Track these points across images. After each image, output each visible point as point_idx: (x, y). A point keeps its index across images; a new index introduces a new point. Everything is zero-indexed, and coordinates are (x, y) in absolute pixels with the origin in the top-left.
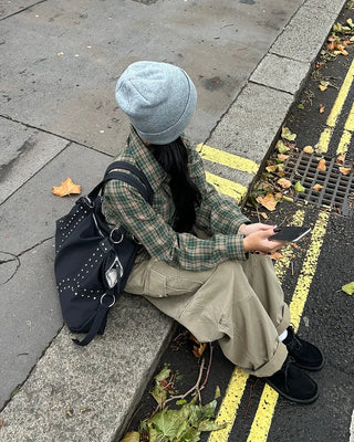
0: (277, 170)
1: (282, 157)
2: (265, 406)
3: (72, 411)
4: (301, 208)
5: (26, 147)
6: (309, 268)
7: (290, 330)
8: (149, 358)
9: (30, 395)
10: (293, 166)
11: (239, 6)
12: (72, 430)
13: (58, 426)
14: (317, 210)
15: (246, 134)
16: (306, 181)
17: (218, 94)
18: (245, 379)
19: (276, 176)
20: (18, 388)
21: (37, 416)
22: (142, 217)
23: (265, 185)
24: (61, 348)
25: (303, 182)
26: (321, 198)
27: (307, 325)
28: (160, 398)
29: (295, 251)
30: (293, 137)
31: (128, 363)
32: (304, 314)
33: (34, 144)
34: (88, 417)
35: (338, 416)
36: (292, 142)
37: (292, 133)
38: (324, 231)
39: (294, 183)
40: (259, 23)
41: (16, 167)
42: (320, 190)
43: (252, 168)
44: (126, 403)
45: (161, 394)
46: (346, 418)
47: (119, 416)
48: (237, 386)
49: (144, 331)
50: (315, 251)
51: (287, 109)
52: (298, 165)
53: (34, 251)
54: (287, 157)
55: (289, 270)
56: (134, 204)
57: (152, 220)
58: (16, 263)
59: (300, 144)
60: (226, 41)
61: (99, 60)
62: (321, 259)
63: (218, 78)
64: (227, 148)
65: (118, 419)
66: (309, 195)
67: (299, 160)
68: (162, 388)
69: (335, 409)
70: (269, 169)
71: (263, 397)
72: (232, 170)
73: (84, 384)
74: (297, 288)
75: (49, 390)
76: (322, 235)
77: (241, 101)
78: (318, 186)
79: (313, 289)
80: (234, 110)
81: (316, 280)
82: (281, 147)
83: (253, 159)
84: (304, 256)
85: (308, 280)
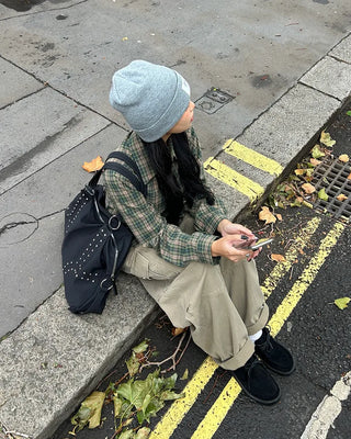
0: (305, 175)
1: (314, 162)
2: (226, 397)
3: (46, 364)
4: (318, 216)
5: (71, 123)
6: (308, 275)
7: (265, 331)
8: (126, 332)
9: (16, 343)
10: (323, 173)
11: (311, 5)
12: (42, 380)
13: (32, 374)
14: (334, 220)
15: (279, 136)
16: (332, 189)
17: (264, 92)
18: (215, 368)
19: (302, 179)
20: (8, 334)
21: (16, 362)
22: (132, 205)
23: (288, 188)
24: (52, 308)
25: (328, 189)
26: (342, 209)
27: (289, 330)
28: (133, 368)
29: (300, 256)
30: (331, 143)
31: (106, 332)
32: (289, 319)
33: (80, 120)
34: (58, 372)
35: (293, 423)
36: (329, 148)
37: (333, 139)
38: (335, 242)
39: (319, 190)
40: (327, 24)
41: (58, 140)
42: (344, 200)
43: (276, 169)
44: (95, 367)
45: (134, 366)
46: (300, 427)
47: (86, 377)
48: (205, 373)
49: (128, 307)
50: (319, 260)
51: (330, 114)
52: (328, 171)
53: (53, 218)
54: (320, 162)
55: (288, 274)
56: (125, 193)
57: (142, 209)
58: (35, 225)
59: (337, 151)
60: (286, 39)
61: (158, 48)
62: (323, 269)
63: (267, 76)
64: (257, 146)
65: (84, 380)
66: (331, 204)
67: (332, 167)
68: (136, 360)
69: (292, 416)
70: (297, 172)
71: (226, 389)
72: (254, 168)
73: (63, 342)
74: (291, 293)
75: (32, 341)
76: (331, 245)
77: (285, 101)
78: (342, 196)
79: (305, 297)
80: (274, 110)
81: (311, 288)
82: (316, 152)
83: (279, 160)
84: (307, 262)
85: (303, 287)
